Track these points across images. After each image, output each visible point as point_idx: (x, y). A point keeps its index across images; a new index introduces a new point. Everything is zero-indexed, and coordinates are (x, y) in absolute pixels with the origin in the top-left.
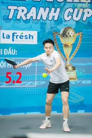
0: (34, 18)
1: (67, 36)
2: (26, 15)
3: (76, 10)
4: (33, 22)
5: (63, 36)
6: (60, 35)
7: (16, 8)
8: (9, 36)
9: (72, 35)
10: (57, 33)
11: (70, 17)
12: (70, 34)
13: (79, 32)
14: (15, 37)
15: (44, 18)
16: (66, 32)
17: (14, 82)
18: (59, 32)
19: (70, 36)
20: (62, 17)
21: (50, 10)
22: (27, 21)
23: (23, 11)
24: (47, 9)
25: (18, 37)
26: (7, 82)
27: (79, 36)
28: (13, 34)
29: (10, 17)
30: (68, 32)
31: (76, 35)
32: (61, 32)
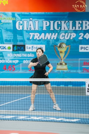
0: (43, 38)
1: (61, 47)
2: (39, 37)
3: (67, 34)
4: (43, 41)
5: (60, 47)
6: (58, 47)
7: (33, 34)
8: (30, 48)
9: (64, 47)
10: (56, 46)
11: (63, 37)
12: (63, 46)
13: (68, 45)
14: (33, 48)
15: (49, 38)
16: (61, 45)
17: (33, 70)
18: (57, 45)
19: (63, 47)
20: (59, 38)
21: (52, 34)
22: (39, 40)
23: (37, 35)
24: (51, 34)
25: (35, 48)
26: (29, 70)
27: (68, 47)
28: (32, 47)
29: (31, 38)
30: (62, 45)
31: (67, 47)
32: (58, 45)
